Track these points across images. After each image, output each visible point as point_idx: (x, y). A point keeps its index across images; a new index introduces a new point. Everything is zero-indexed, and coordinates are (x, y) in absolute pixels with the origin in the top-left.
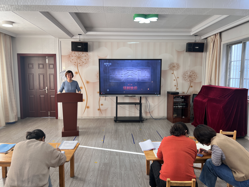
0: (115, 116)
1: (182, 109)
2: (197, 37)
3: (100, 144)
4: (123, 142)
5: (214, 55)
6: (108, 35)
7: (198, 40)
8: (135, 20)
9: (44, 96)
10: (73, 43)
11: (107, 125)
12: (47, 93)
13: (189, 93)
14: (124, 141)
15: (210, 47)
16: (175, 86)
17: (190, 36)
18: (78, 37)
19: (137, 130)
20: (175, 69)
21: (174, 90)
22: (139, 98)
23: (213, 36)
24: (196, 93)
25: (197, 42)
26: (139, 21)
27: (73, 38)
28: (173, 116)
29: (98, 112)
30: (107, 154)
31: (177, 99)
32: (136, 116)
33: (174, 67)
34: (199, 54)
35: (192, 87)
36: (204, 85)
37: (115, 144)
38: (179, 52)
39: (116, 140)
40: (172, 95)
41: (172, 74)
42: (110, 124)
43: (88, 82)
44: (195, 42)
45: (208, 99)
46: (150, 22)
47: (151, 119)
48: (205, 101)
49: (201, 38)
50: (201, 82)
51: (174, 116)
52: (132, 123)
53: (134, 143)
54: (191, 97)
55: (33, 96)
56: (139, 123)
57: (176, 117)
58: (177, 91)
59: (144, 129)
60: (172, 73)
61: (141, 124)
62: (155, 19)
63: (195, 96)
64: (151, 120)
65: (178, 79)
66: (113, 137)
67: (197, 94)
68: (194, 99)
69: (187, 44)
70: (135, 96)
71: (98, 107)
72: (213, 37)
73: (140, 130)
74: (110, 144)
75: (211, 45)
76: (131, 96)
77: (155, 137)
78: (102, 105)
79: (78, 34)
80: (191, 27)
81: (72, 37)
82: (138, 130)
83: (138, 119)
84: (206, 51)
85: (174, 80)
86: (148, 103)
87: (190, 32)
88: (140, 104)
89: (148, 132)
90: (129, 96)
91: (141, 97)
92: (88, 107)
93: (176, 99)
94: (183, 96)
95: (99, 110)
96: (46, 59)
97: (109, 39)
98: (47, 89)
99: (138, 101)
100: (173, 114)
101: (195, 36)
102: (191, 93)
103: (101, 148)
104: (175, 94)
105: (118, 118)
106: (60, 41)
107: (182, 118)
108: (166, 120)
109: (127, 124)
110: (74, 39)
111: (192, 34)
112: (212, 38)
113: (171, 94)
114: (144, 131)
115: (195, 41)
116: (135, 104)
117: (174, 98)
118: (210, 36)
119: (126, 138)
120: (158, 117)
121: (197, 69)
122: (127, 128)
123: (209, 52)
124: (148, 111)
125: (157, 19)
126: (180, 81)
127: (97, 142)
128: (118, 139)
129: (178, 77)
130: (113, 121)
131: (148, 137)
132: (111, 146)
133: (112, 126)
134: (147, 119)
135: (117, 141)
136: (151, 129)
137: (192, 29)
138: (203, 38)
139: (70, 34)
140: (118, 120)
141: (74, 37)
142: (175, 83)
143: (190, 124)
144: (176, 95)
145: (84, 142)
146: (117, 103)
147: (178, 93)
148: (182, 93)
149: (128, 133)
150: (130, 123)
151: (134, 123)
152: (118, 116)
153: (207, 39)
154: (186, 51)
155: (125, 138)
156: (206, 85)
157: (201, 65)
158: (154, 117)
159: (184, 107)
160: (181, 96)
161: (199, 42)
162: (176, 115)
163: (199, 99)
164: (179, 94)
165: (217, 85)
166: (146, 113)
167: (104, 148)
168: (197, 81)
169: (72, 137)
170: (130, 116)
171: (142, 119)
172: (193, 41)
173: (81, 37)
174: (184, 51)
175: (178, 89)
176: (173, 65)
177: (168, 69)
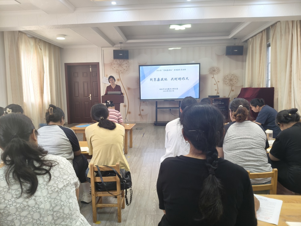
0: (155, 121)
2: (236, 40)
3: (140, 137)
8: (170, 28)
9: (88, 103)
11: (147, 127)
12: (91, 99)
18: (119, 45)
20: (215, 73)
21: (214, 94)
22: (179, 103)
26: (174, 29)
27: (114, 46)
29: (139, 117)
35: (233, 91)
37: (153, 137)
38: (218, 56)
41: (212, 78)
43: (129, 89)
50: (243, 86)
55: (78, 103)
62: (189, 26)
65: (218, 83)
66: (152, 134)
69: (227, 47)
70: (174, 100)
71: (139, 113)
76: (170, 100)
78: (143, 110)
85: (215, 84)
92: (129, 113)
93: (215, 102)
96: (90, 67)
97: (148, 46)
98: (91, 96)
102: (233, 97)
106: (103, 50)
110: (115, 47)
111: (230, 37)
115: (234, 44)
116: (175, 108)
121: (237, 72)
126: (221, 85)
127: (137, 136)
129: (218, 81)
133: (152, 128)
137: (230, 33)
138: (243, 40)
140: (158, 123)
141: (116, 46)
142: (215, 87)
144: (215, 98)
146: (157, 108)
148: (222, 96)
152: (158, 120)
164: (220, 98)
168: (238, 84)
173: (122, 45)
174: (224, 54)
175: (218, 93)
176: (213, 69)
177: (208, 73)
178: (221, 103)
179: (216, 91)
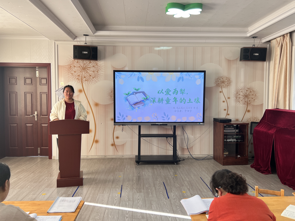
0: (137, 154)
1: (237, 144)
2: (256, 39)
3: (115, 200)
4: (150, 195)
5: (282, 66)
6: (127, 36)
7: (258, 43)
8: (167, 13)
9: (32, 125)
10: (76, 47)
11: (125, 169)
12: (36, 120)
13: (245, 121)
14: (152, 195)
15: (275, 53)
16: (225, 110)
17: (247, 38)
18: (83, 39)
19: (170, 177)
20: (224, 85)
21: (223, 116)
22: (173, 127)
23: (280, 37)
24: (255, 121)
25: (256, 46)
26: (174, 15)
27: (76, 40)
28: (223, 155)
29: (111, 148)
30: (127, 216)
31: (229, 129)
32: (168, 154)
33: (223, 82)
34: (259, 64)
35: (249, 111)
36: (267, 109)
37: (139, 199)
38: (229, 61)
39: (140, 192)
40: (222, 124)
42: (129, 167)
43: (97, 105)
44: (254, 46)
45: (275, 130)
46: (189, 16)
47: (190, 158)
48: (272, 131)
49: (261, 41)
50: (262, 105)
51: (225, 155)
52: (162, 165)
53: (169, 198)
54: (249, 125)
55: (16, 125)
56: (173, 165)
57: (227, 157)
58: (229, 117)
59: (182, 175)
60: (221, 92)
61: (175, 166)
62: (197, 11)
63: (254, 126)
64: (190, 160)
65: (228, 100)
66: (135, 188)
67: (259, 121)
68: (254, 129)
69: (241, 49)
70: (167, 125)
71: (111, 142)
72: (281, 39)
73: (175, 175)
74: (132, 200)
75: (276, 52)
76: (160, 125)
77: (200, 188)
78: (117, 138)
79: (84, 35)
80: (247, 25)
81: (75, 39)
82: (173, 177)
83: (171, 159)
84: (270, 60)
85: (224, 102)
86: (185, 135)
87: (246, 32)
88: (174, 136)
89: (187, 179)
90: (158, 125)
91: (175, 127)
92: (97, 142)
93: (227, 129)
94: (237, 125)
95: (112, 145)
96: (36, 70)
97: (128, 42)
98: (37, 115)
99: (171, 133)
100: (223, 152)
101: (253, 37)
102: (248, 121)
103: (117, 206)
104: (226, 122)
105: (141, 157)
106: (57, 45)
107: (237, 158)
108: (213, 160)
109: (155, 166)
110: (77, 41)
111: (248, 35)
112: (278, 40)
113: (221, 122)
114: (182, 178)
115: (253, 45)
116: (167, 136)
117: (225, 127)
118: (276, 38)
119: (155, 189)
120: (200, 156)
121: (255, 85)
122: (156, 172)
123: (275, 61)
124: (186, 147)
125: (201, 12)
126: (232, 102)
127: (110, 195)
128: (143, 191)
129: (229, 97)
130: (134, 162)
132: (133, 202)
133: (132, 170)
134: (184, 160)
135: (142, 194)
136: (192, 175)
137: (249, 28)
138: (264, 41)
139: (72, 35)
140: (141, 160)
141: (78, 39)
142: (223, 106)
143: (249, 166)
144: (228, 124)
145: (91, 195)
146: (140, 136)
147: (230, 120)
148: (235, 120)
149: (157, 180)
150: (159, 165)
151: (166, 166)
152: (142, 154)
153: (270, 42)
154: (241, 60)
155: (154, 188)
156: (270, 108)
157: (263, 80)
158: (194, 156)
159: (239, 141)
160: (235, 125)
161: (259, 46)
162: (227, 153)
163: (262, 129)
164: (232, 123)
165: (287, 108)
166: (183, 149)
167: (122, 206)
168: (257, 102)
169: (73, 187)
170: (159, 154)
171: (178, 160)
172: (251, 46)
173: (88, 39)
174: (237, 59)
175: (228, 115)
176: (222, 80)
177: (214, 86)
178: (234, 130)
179: (225, 111)
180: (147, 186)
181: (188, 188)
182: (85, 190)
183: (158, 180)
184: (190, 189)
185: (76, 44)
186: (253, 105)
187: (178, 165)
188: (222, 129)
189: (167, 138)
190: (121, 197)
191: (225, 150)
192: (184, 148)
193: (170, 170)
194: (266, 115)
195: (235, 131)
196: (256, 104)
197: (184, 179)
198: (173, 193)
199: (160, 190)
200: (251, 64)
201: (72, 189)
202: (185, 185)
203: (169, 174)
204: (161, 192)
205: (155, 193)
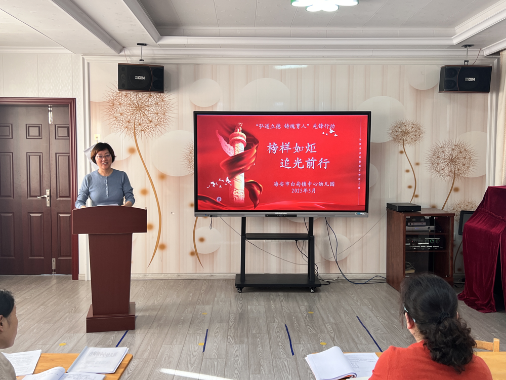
0: (239, 272)
1: (431, 253)
2: (469, 49)
3: (194, 356)
4: (260, 348)
6: (220, 46)
7: (474, 58)
9: (40, 215)
10: (122, 68)
11: (216, 299)
12: (48, 205)
13: (448, 209)
14: (262, 348)
16: (410, 187)
17: (452, 47)
18: (137, 50)
19: (300, 315)
20: (409, 139)
21: (406, 198)
22: (307, 221)
24: (469, 209)
25: (471, 63)
26: (306, 7)
27: (122, 53)
28: (404, 274)
29: (190, 260)
31: (416, 224)
32: (298, 272)
33: (406, 133)
34: (478, 97)
35: (457, 190)
36: (491, 185)
37: (237, 356)
38: (419, 93)
39: (241, 342)
40: (402, 215)
41: (400, 155)
42: (223, 296)
43: (162, 177)
44: (466, 63)
45: (504, 227)
46: (336, 9)
47: (342, 281)
48: (497, 230)
49: (481, 53)
50: (483, 178)
51: (408, 274)
52: (286, 293)
53: (293, 354)
54: (457, 218)
55: (11, 215)
56: (307, 294)
58: (416, 202)
59: (322, 312)
60: (401, 152)
61: (312, 295)
63: (467, 217)
64: (341, 284)
65: (417, 167)
66: (232, 335)
67: (474, 209)
68: (465, 225)
69: (442, 68)
70: (295, 216)
71: (191, 248)
73: (310, 312)
74: (224, 356)
76: (284, 216)
77: (354, 337)
78: (202, 240)
79: (138, 44)
80: (453, 22)
81: (121, 51)
82: (305, 315)
83: (305, 282)
84: (498, 90)
85: (408, 171)
86: (332, 236)
87: (450, 36)
88: (310, 238)
89: (332, 320)
90: (278, 216)
91: (311, 220)
92: (163, 247)
93: (412, 224)
94: (432, 216)
95: (192, 254)
97: (222, 57)
98: (50, 196)
99: (305, 231)
100: (405, 268)
101: (466, 46)
102: (456, 209)
104: (411, 212)
105: (247, 278)
106: (88, 63)
108: (385, 284)
109: (273, 295)
110: (125, 56)
111: (456, 41)
113: (399, 211)
114: (323, 318)
115: (465, 61)
116: (296, 237)
117: (407, 222)
119: (270, 338)
120: (361, 275)
121: (470, 139)
122: (273, 307)
124: (333, 260)
126: (424, 172)
127: (185, 348)
128: (246, 340)
129: (417, 161)
130: (232, 287)
131: (332, 335)
132: (226, 360)
133: (229, 302)
134: (329, 283)
135: (244, 345)
136: (342, 312)
137: (456, 28)
138: (487, 52)
139: (117, 45)
140: (247, 282)
141: (127, 52)
142: (407, 179)
144: (414, 214)
145: (149, 348)
146: (245, 236)
147: (418, 208)
148: (429, 207)
149: (274, 322)
151: (293, 294)
152: (246, 272)
153: (500, 55)
154: (441, 90)
155: (266, 336)
156: (498, 184)
157: (484, 129)
158: (349, 277)
159: (436, 247)
160: (428, 218)
161: (478, 63)
162: (413, 271)
163: (479, 225)
164: (422, 212)
166: (327, 263)
168: (473, 173)
169: (116, 332)
170: (282, 272)
171: (316, 283)
172: (460, 62)
173: (146, 51)
174: (433, 88)
175: (417, 196)
176: (404, 128)
177: (389, 140)
178: (427, 227)
179: (410, 190)
180: (254, 332)
181: (331, 337)
182: (138, 337)
183: (276, 321)
184: (335, 338)
185: (124, 61)
186: (465, 178)
187: (316, 293)
188: (402, 225)
189: (296, 241)
190: (204, 351)
191: (408, 266)
192: (329, 261)
193: (300, 303)
194: (487, 197)
195: (429, 228)
196: (470, 176)
197: (325, 319)
198: (302, 345)
199: (278, 339)
200: (461, 97)
201: (114, 335)
202: (328, 331)
203: (299, 310)
204: (280, 344)
205: (268, 344)
